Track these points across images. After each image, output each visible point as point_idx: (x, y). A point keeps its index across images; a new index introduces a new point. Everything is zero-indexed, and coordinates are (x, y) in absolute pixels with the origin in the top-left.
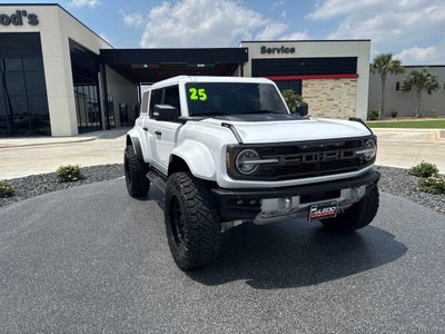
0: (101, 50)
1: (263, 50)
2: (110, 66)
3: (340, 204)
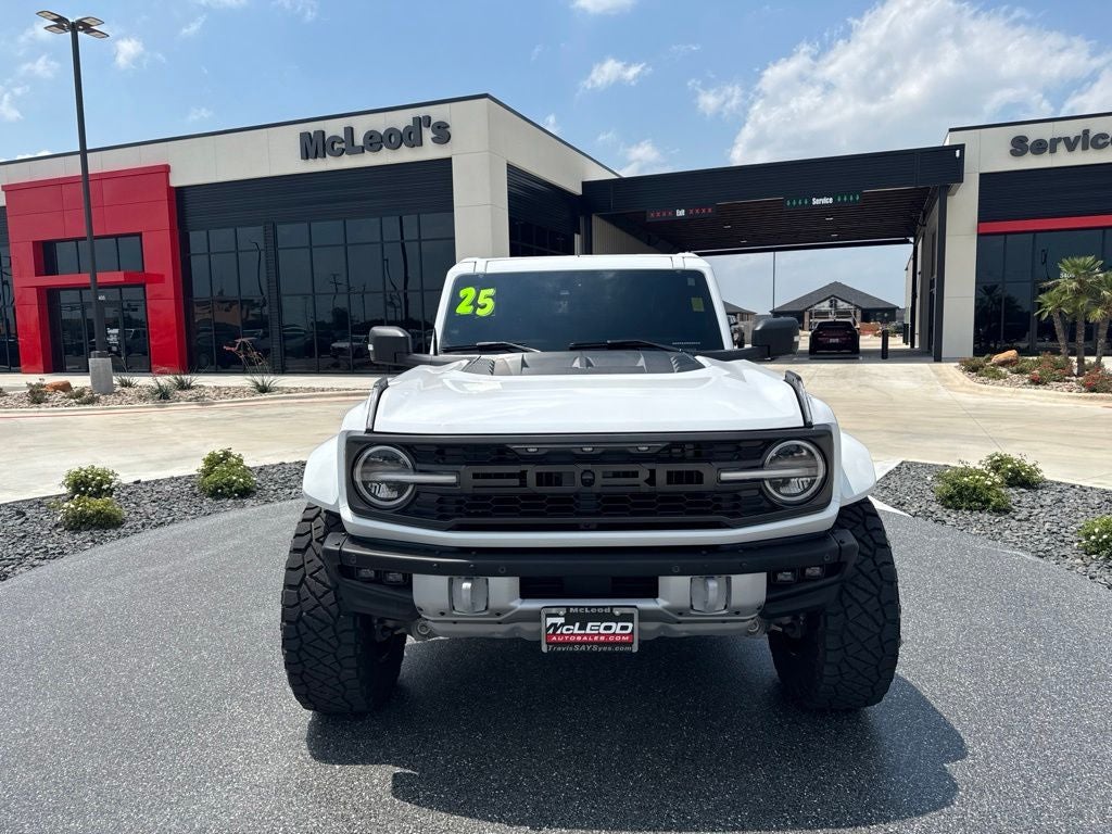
0: (585, 185)
1: (1019, 146)
2: (604, 218)
3: (645, 616)
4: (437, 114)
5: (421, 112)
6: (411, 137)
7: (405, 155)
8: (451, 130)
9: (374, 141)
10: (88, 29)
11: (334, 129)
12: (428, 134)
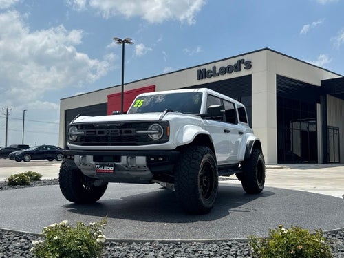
4: (246, 58)
5: (241, 58)
6: (237, 68)
7: (234, 75)
8: (252, 64)
9: (223, 71)
10: (128, 42)
11: (209, 68)
12: (243, 66)
